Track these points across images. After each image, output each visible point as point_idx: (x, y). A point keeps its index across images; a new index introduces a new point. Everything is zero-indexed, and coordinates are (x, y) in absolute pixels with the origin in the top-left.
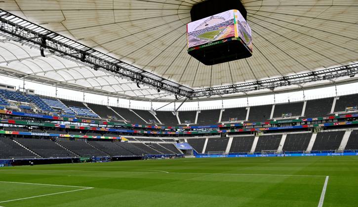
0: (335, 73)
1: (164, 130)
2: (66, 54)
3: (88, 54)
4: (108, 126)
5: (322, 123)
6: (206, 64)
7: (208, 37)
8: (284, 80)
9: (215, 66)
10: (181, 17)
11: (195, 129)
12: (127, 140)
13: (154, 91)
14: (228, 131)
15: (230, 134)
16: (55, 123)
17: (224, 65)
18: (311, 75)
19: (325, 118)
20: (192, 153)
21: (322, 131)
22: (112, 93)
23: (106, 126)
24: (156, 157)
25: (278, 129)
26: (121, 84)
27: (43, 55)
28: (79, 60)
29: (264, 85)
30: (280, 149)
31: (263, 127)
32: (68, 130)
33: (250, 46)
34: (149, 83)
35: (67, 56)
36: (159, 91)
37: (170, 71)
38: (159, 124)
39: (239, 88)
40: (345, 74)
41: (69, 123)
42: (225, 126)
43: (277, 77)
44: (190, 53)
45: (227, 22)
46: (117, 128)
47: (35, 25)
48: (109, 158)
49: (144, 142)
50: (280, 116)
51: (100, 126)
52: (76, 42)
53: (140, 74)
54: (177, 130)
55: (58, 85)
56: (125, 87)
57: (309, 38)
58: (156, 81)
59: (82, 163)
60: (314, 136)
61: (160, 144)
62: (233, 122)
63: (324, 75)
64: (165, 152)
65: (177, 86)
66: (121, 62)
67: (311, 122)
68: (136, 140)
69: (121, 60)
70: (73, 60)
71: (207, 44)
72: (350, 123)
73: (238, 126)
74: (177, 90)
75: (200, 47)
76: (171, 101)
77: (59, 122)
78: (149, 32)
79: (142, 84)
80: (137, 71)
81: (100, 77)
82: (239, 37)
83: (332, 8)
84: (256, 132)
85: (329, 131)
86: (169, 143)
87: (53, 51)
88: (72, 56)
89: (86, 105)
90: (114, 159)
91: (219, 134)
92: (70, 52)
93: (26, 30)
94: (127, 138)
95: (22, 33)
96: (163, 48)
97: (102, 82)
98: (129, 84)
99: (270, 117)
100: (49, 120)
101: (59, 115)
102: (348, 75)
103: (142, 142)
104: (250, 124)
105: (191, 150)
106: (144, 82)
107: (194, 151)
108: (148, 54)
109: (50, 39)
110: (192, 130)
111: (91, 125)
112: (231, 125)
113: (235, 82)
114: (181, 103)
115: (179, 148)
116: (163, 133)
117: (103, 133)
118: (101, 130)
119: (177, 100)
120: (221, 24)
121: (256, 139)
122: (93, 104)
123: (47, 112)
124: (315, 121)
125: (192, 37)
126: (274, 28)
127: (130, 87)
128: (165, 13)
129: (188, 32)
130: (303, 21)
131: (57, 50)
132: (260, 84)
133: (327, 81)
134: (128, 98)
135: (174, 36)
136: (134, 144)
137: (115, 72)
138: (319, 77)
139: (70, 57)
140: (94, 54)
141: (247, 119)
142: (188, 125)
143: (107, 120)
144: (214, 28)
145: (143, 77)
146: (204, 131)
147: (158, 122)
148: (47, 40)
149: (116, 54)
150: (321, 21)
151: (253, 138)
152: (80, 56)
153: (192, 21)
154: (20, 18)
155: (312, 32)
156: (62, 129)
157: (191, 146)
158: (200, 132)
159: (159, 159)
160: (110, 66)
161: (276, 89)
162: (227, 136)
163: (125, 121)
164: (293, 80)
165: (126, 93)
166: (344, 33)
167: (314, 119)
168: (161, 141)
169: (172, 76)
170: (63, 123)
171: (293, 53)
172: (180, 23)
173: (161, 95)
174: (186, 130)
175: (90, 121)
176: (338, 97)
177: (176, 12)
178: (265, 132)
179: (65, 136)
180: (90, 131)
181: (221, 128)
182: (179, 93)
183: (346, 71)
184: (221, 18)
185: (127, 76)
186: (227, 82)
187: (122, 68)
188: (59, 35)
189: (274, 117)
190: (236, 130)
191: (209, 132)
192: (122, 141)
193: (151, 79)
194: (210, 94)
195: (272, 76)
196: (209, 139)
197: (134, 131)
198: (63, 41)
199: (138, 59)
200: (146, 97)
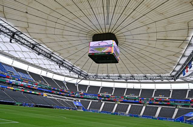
0: (155, 78)
1: (69, 93)
2: (24, 44)
3: (36, 46)
4: (38, 86)
5: (148, 101)
6: (96, 63)
7: (99, 50)
8: (132, 77)
9: (100, 65)
10: (88, 38)
12: (47, 96)
13: (68, 71)
14: (102, 99)
15: (103, 100)
16: (7, 80)
17: (105, 65)
18: (145, 77)
19: (149, 99)
20: (82, 108)
21: (148, 105)
22: (44, 69)
23: (36, 86)
24: (61, 108)
25: (127, 101)
26: (50, 65)
27: (11, 42)
28: (31, 49)
29: (123, 78)
30: (127, 112)
31: (120, 99)
32: (13, 85)
33: (118, 58)
34: (66, 67)
35: (25, 45)
36: (70, 72)
37: (78, 63)
38: (66, 89)
39: (111, 77)
40: (159, 79)
41: (15, 81)
42: (101, 96)
43: (129, 75)
44: (89, 56)
45: (109, 45)
46: (43, 88)
47: (11, 26)
48: (33, 105)
49: (56, 99)
50: (129, 95)
51: (33, 85)
52: (31, 39)
53: (62, 61)
54: (76, 94)
55: (15, 59)
56: (52, 67)
57: (145, 60)
58: (70, 66)
59: (16, 106)
60: (144, 108)
61: (65, 101)
62: (106, 94)
63: (150, 78)
64: (67, 105)
65: (80, 71)
66: (53, 54)
67: (143, 100)
68: (52, 97)
69: (53, 53)
70: (27, 48)
71: (98, 53)
72: (161, 103)
73: (108, 97)
74: (80, 73)
75: (95, 54)
76: (75, 78)
77: (9, 79)
78: (71, 42)
79: (62, 67)
80: (60, 59)
81: (40, 59)
82: (114, 53)
83: (155, 48)
84: (116, 101)
85: (151, 106)
86: (70, 101)
87: (17, 41)
88: (27, 46)
89: (28, 73)
90: (37, 106)
91: (97, 100)
92: (26, 43)
93: (5, 27)
94: (47, 95)
95: (2, 29)
96: (76, 51)
97: (40, 62)
98: (55, 66)
99: (124, 94)
100: (4, 77)
101: (10, 76)
102: (161, 80)
103: (55, 98)
104: (114, 97)
105: (81, 106)
106: (63, 66)
107: (83, 107)
108: (68, 52)
109: (17, 35)
110: (84, 95)
111: (28, 84)
112: (105, 96)
113: (109, 74)
114: (81, 80)
115: (75, 105)
116: (68, 95)
117: (33, 90)
118: (33, 88)
119: (79, 78)
120: (106, 45)
121: (116, 105)
122: (32, 73)
123: (3, 73)
124: (145, 100)
125: (91, 49)
126: (130, 52)
127: (55, 67)
128: (81, 35)
129: (90, 46)
130: (143, 52)
131: (20, 41)
132: (121, 77)
133: (151, 81)
134: (53, 72)
135: (83, 46)
136: (50, 98)
137: (49, 58)
138: (148, 78)
139: (26, 46)
140: (39, 47)
141: (113, 94)
142: (82, 92)
143: (38, 83)
144: (103, 46)
145: (63, 63)
146: (90, 97)
147: (66, 88)
148: (15, 35)
149: (51, 49)
150: (150, 53)
152: (31, 46)
153: (93, 41)
154: (4, 21)
155: (146, 57)
156: (10, 84)
157: (82, 104)
158: (88, 97)
159: (63, 109)
160: (47, 55)
161: (128, 81)
162: (102, 101)
163: (48, 85)
164: (136, 78)
165: (52, 70)
166: (159, 60)
167: (144, 99)
168: (66, 99)
169: (78, 65)
170: (11, 81)
171: (137, 65)
172: (87, 41)
173: (71, 74)
174: (81, 95)
175: (28, 82)
176: (156, 89)
177: (86, 36)
178: (121, 102)
179: (11, 88)
180: (27, 88)
181: (99, 97)
182: (80, 75)
183: (159, 78)
184: (106, 43)
185: (55, 61)
186: (105, 73)
187: (53, 56)
188: (23, 34)
189: (126, 95)
190: (107, 99)
191: (93, 98)
192: (44, 96)
193: (67, 65)
194: (96, 78)
195: (127, 74)
196: (92, 102)
197: (52, 91)
198: (24, 37)
199: (62, 54)
200: (63, 74)
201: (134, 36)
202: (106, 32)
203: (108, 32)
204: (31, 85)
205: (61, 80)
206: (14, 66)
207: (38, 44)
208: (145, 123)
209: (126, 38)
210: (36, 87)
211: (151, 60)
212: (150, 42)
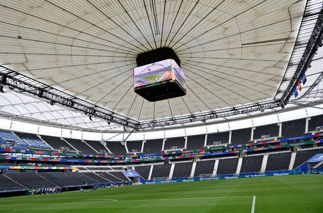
0: (249, 109)
1: (113, 159)
2: (24, 90)
3: (46, 91)
4: (60, 157)
5: (245, 149)
6: (149, 101)
7: (151, 79)
8: (213, 114)
9: (157, 103)
10: (128, 63)
11: (141, 157)
12: (78, 170)
13: (105, 123)
14: (170, 158)
15: (172, 160)
16: (6, 155)
17: (165, 102)
18: (233, 110)
19: (247, 145)
20: (139, 180)
21: (246, 156)
22: (66, 126)
23: (58, 156)
25: (211, 155)
26: (75, 118)
27: (2, 91)
28: (37, 96)
29: (197, 118)
30: (215, 172)
31: (199, 154)
32: (18, 162)
33: (184, 86)
34: (101, 117)
35: (26, 93)
36: (109, 123)
37: (119, 106)
38: (109, 153)
39: (178, 121)
40: (257, 110)
41: (21, 154)
42: (168, 153)
43: (207, 111)
44: (135, 91)
45: (165, 68)
46: (69, 158)
49: (94, 171)
50: (212, 144)
51: (52, 156)
52: (35, 80)
53: (93, 109)
54: (125, 159)
55: (14, 118)
56: (78, 120)
57: (228, 82)
58: (107, 114)
59: (30, 196)
60: (241, 161)
61: (110, 172)
62: (174, 150)
63: (242, 110)
64: (114, 180)
65: (125, 119)
66: (76, 98)
67: (237, 148)
68: (87, 169)
70: (31, 96)
71: (150, 84)
72: (266, 148)
73: (179, 154)
74: (126, 123)
75: (144, 87)
76: (120, 132)
77: (10, 154)
78: (102, 74)
80: (90, 106)
81: (56, 111)
82: (176, 80)
83: (242, 61)
84: (193, 158)
85: (252, 155)
86: (118, 171)
87: (12, 87)
88: (30, 93)
89: (40, 137)
90: (64, 190)
91: (162, 161)
92: (29, 89)
94: (78, 168)
96: (113, 87)
97: (57, 116)
99: (204, 145)
101: (11, 147)
102: (260, 110)
103: (92, 171)
104: (189, 151)
105: (137, 177)
106: (96, 116)
107: (141, 178)
108: (101, 92)
109: (10, 77)
110: (139, 158)
111: (43, 156)
112: (173, 153)
113: (174, 115)
114: (129, 134)
115: (127, 176)
116: (113, 162)
117: (54, 164)
118: (53, 160)
119: (125, 131)
120: (160, 70)
121: (194, 165)
122: (46, 136)
124: (240, 147)
125: (138, 79)
126: (201, 74)
127: (82, 119)
128: (115, 59)
129: (135, 75)
130: (223, 70)
131: (16, 87)
132: (194, 117)
133: (245, 115)
134: (81, 129)
135: (124, 77)
136: (85, 173)
137: (70, 106)
138: (238, 112)
139: (28, 93)
140: (51, 91)
141: (185, 147)
142: (135, 153)
143: (59, 151)
144: (155, 72)
145: (95, 111)
146: (149, 159)
148: (7, 79)
149: (72, 91)
150: (235, 70)
151: (192, 164)
152: (38, 92)
153: (138, 66)
155: (230, 77)
156: (13, 161)
157: (138, 173)
158: (145, 160)
159: (108, 187)
160: (66, 102)
161: (207, 121)
162: (170, 162)
163: (77, 152)
164: (219, 114)
165: (79, 126)
166: (252, 79)
167: (239, 146)
168: (111, 169)
169: (120, 110)
170: (14, 155)
171: (217, 93)
172: (128, 68)
173: (111, 127)
174: (134, 158)
175: (42, 152)
176: (255, 127)
177: (124, 59)
178: (201, 158)
179: (16, 167)
180: (42, 162)
181: (164, 156)
182: (127, 125)
183: (257, 107)
184: (160, 65)
185: (81, 110)
186: (167, 116)
187: (76, 103)
188: (20, 74)
189: (207, 145)
190: (177, 157)
191: (154, 159)
192: (73, 171)
193: (102, 113)
194: (154, 126)
195: (203, 110)
196: (154, 166)
197: (85, 161)
198: (23, 79)
199: (92, 96)
200: (97, 129)
201: (204, 46)
202: (158, 47)
203: (160, 47)
204: (49, 156)
205: (97, 140)
206: (15, 130)
207: (49, 86)
208: (246, 185)
209: (192, 52)
210: (57, 158)
211: (237, 80)
212: (231, 51)
